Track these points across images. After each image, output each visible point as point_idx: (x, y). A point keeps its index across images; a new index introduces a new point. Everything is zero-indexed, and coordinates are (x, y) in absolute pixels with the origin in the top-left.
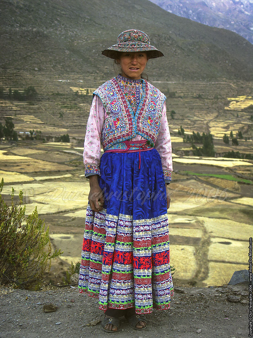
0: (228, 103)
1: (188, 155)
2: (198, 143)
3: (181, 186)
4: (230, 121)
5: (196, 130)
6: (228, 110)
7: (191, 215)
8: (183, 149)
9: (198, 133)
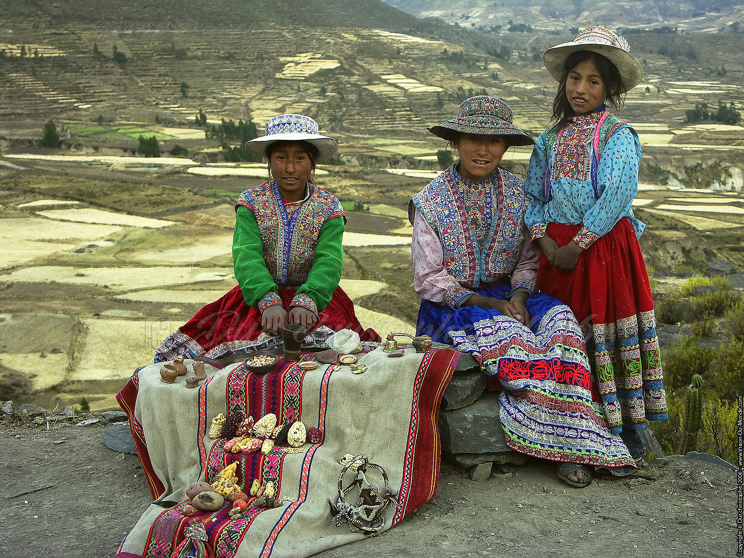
0: (280, 67)
1: (216, 162)
2: (232, 139)
3: (204, 216)
4: (287, 99)
5: (227, 115)
6: (281, 79)
7: (224, 267)
8: (206, 150)
9: (230, 120)
